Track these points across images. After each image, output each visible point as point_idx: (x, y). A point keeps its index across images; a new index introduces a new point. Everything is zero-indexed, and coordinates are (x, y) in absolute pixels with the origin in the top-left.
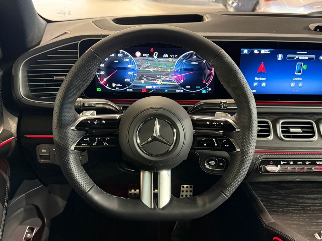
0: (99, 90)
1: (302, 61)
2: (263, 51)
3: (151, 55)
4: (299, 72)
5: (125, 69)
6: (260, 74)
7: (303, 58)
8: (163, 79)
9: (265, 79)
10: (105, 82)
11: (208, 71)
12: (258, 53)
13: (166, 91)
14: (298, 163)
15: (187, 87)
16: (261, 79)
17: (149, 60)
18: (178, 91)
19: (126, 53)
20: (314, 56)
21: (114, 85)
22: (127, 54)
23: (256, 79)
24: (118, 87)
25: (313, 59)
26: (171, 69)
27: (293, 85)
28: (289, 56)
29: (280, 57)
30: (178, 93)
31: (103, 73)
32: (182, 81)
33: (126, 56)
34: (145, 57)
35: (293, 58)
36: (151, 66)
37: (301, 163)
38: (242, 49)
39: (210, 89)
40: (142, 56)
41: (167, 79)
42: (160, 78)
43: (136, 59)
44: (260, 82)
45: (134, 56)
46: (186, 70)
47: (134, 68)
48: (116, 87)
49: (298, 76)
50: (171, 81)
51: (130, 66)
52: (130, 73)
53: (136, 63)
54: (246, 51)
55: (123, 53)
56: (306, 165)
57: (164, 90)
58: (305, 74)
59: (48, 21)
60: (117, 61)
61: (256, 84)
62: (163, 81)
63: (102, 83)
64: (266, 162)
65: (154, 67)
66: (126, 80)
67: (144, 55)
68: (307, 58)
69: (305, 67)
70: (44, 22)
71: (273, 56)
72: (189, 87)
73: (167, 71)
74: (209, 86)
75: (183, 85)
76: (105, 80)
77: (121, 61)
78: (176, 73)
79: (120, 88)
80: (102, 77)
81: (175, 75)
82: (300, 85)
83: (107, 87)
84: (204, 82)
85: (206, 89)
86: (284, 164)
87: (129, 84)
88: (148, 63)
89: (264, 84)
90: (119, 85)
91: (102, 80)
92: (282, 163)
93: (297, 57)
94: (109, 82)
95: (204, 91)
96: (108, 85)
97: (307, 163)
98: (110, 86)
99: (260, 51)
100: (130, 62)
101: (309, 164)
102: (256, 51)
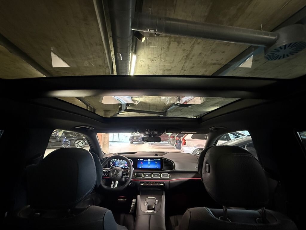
0: (110, 167)
1: (149, 161)
2: (142, 159)
6: (142, 164)
13: (123, 167)
14: (147, 183)
25: (151, 161)
26: (124, 163)
28: (147, 160)
29: (145, 160)
40: (119, 160)
42: (122, 165)
44: (142, 166)
50: (124, 165)
52: (117, 164)
54: (138, 159)
59: (105, 154)
64: (141, 183)
69: (150, 163)
70: (104, 154)
71: (144, 160)
75: (127, 166)
80: (111, 164)
88: (120, 162)
92: (144, 183)
94: (113, 166)
100: (117, 161)
102: (140, 159)
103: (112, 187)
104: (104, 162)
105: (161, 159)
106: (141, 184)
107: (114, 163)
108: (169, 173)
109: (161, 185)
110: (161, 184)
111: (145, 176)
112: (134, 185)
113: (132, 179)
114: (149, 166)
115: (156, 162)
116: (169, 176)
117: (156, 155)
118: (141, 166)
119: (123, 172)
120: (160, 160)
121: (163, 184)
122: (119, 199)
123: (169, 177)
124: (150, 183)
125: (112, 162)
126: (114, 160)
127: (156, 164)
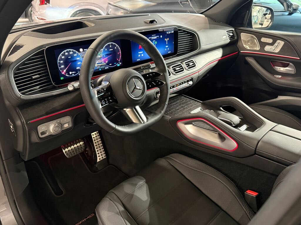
0: (62, 78)
5: (76, 61)
6: (141, 50)
7: (155, 38)
8: (97, 62)
10: (65, 72)
11: (118, 53)
13: (100, 69)
15: (110, 64)
18: (106, 68)
20: (158, 36)
21: (71, 73)
22: (75, 51)
23: (139, 53)
24: (74, 73)
25: (158, 38)
26: (100, 56)
30: (106, 69)
31: (62, 66)
32: (107, 62)
33: (75, 53)
34: (85, 51)
35: (151, 39)
39: (121, 63)
40: (84, 51)
41: (100, 62)
43: (80, 53)
44: (141, 54)
46: (107, 55)
47: (81, 59)
50: (101, 63)
51: (78, 59)
52: (79, 63)
53: (81, 56)
55: (72, 51)
60: (70, 57)
61: (139, 56)
63: (63, 73)
66: (77, 68)
67: (85, 50)
68: (156, 38)
69: (156, 43)
72: (111, 64)
73: (99, 57)
75: (108, 64)
76: (65, 71)
77: (72, 56)
78: (103, 58)
79: (75, 74)
80: (63, 69)
81: (103, 59)
84: (117, 60)
85: (119, 63)
87: (79, 70)
89: (142, 55)
91: (63, 71)
94: (68, 72)
95: (118, 65)
96: (67, 74)
98: (69, 74)
100: (78, 56)
101: (172, 88)
105: (175, 30)
107: (70, 62)
110: (190, 83)
115: (167, 40)
116: (196, 62)
117: (152, 22)
123: (196, 66)
125: (61, 59)
126: (67, 52)
127: (167, 44)
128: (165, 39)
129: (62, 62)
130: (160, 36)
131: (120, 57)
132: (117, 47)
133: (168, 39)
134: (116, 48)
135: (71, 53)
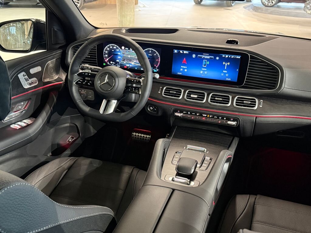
0: (104, 64)
1: (206, 59)
2: (185, 52)
3: (129, 49)
4: (205, 65)
5: (117, 55)
6: (184, 65)
7: (207, 57)
8: (135, 62)
9: (186, 67)
11: (157, 60)
12: (182, 52)
14: (193, 114)
16: (184, 67)
17: (128, 51)
18: (142, 69)
19: (118, 47)
21: (111, 62)
23: (182, 67)
25: (212, 58)
27: (202, 72)
28: (199, 56)
29: (194, 56)
31: (106, 56)
33: (118, 48)
34: (126, 49)
35: (201, 57)
36: (129, 55)
37: (194, 114)
38: (174, 50)
39: (158, 70)
40: (125, 49)
42: (133, 61)
45: (121, 49)
47: (121, 55)
48: (112, 63)
49: (204, 68)
51: (119, 54)
52: (119, 57)
53: (122, 52)
54: (176, 51)
55: (116, 46)
56: (197, 115)
57: (135, 68)
58: (208, 67)
60: (113, 51)
61: (181, 70)
62: (135, 63)
63: (106, 61)
64: (176, 111)
65: (131, 55)
66: (117, 61)
67: (126, 48)
68: (209, 58)
69: (208, 63)
70: (92, 28)
71: (190, 55)
74: (158, 68)
77: (115, 50)
82: (206, 73)
83: (108, 63)
84: (155, 65)
85: (156, 69)
86: (185, 113)
87: (118, 63)
88: (128, 53)
89: (186, 70)
90: (114, 63)
91: (106, 59)
92: (184, 112)
93: (203, 56)
95: (155, 71)
97: (198, 114)
98: (110, 63)
99: (183, 52)
100: (119, 52)
101: (199, 115)
102: (181, 52)
103: (101, 111)
104: (79, 49)
105: (244, 56)
106: (176, 114)
107: (113, 56)
108: (260, 97)
109: (228, 124)
110: (229, 122)
111: (189, 96)
112: (160, 114)
113: (150, 97)
114: (203, 72)
116: (259, 104)
117: (229, 42)
118: (183, 69)
119: (128, 81)
120: (239, 57)
121: (234, 123)
122: (134, 134)
123: (255, 108)
124: (201, 115)
125: (106, 50)
126: (112, 46)
127: (226, 68)
128: (224, 63)
129: (107, 52)
130: (215, 58)
131: (159, 64)
132: (157, 54)
133: (229, 64)
134: (155, 55)
135: (115, 48)
